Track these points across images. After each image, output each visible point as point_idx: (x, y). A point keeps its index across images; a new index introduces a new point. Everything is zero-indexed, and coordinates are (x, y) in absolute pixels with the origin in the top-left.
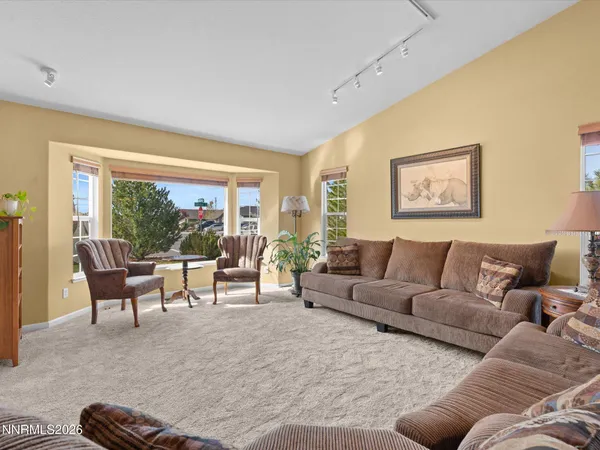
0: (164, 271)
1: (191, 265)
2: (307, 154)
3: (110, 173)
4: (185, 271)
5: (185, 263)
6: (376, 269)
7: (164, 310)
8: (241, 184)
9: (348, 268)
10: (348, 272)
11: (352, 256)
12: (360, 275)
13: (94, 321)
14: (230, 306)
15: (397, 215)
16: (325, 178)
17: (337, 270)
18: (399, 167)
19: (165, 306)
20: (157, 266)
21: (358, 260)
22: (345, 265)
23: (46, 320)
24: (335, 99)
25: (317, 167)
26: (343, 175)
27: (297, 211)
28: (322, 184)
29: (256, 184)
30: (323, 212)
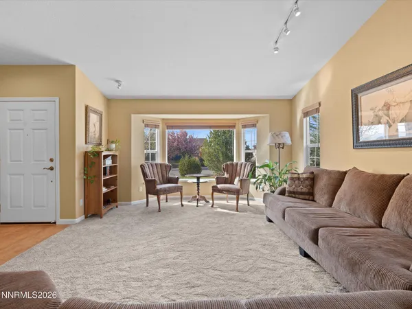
0: (186, 182)
1: (201, 180)
2: (295, 97)
3: (166, 127)
4: (198, 183)
5: (198, 178)
6: (326, 197)
7: (182, 205)
8: (244, 126)
9: (302, 193)
10: (302, 197)
11: (307, 182)
12: (313, 200)
13: (147, 205)
14: (219, 210)
15: (358, 144)
16: (306, 114)
17: (293, 194)
18: (359, 95)
19: (183, 203)
20: (180, 180)
21: (312, 186)
22: (299, 190)
23: (130, 201)
24: (276, 49)
25: (301, 107)
26: (317, 110)
27: (279, 144)
28: (305, 120)
29: (254, 126)
30: (305, 144)
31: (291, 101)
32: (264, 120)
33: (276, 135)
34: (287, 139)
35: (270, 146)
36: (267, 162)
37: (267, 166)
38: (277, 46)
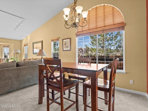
8: (4, 47)
15: (34, 53)
16: (25, 46)
25: (23, 43)
26: (27, 45)
27: (17, 53)
28: (24, 47)
29: (8, 47)
30: (24, 53)
31: (21, 41)
32: (12, 45)
33: (16, 50)
34: (19, 51)
35: (14, 53)
36: (13, 58)
37: (13, 59)
38: (15, 30)
